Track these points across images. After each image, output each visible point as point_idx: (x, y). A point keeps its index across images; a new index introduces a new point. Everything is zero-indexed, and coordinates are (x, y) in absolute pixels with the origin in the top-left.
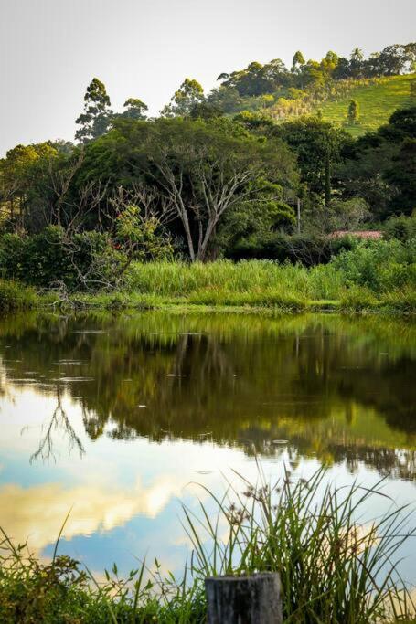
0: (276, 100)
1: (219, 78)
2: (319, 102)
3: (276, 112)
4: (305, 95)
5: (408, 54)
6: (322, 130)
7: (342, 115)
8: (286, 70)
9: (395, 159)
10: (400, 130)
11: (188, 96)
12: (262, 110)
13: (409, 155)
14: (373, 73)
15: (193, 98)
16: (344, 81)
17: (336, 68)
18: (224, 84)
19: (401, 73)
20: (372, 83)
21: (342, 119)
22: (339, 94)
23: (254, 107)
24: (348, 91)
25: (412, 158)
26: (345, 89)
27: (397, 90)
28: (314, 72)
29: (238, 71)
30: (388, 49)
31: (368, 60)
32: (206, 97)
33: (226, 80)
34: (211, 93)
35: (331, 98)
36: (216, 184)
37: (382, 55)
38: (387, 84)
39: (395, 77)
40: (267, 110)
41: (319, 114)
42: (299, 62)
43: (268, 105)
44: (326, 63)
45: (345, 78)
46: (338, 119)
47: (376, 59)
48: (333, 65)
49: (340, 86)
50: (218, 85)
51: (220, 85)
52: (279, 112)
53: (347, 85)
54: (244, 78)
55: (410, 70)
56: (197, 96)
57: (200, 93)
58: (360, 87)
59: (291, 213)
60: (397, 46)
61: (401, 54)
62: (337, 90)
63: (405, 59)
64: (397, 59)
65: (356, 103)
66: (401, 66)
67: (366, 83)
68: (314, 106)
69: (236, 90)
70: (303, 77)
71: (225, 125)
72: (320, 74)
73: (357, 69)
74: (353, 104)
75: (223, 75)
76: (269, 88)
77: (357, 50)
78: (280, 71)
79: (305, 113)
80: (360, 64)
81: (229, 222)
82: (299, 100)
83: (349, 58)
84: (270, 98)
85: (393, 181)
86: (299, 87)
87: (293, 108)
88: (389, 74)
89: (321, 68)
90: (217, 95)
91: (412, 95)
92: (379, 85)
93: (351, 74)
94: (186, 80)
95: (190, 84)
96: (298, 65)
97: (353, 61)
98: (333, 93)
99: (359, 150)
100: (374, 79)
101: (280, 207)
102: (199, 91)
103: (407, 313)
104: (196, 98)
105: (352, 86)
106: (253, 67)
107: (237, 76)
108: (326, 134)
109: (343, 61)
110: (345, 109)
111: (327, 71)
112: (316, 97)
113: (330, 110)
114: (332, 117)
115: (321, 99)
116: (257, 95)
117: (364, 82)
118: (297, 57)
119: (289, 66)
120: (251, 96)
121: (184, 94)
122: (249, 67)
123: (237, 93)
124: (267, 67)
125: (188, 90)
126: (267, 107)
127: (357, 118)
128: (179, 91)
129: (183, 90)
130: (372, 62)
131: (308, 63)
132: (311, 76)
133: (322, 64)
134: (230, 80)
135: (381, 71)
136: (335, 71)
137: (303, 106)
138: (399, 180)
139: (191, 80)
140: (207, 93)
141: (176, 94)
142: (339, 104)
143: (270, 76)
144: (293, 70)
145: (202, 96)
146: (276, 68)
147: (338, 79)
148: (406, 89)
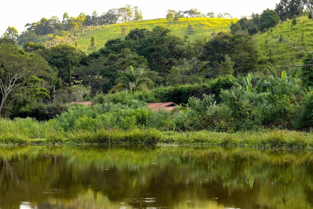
0: (54, 37)
1: (26, 26)
2: (76, 37)
3: (54, 43)
4: (69, 34)
5: (120, 13)
6: (70, 51)
7: (88, 44)
8: (59, 22)
9: (105, 65)
10: (110, 50)
11: (10, 35)
12: (47, 42)
13: (112, 62)
14: (103, 23)
15: (13, 36)
16: (89, 27)
17: (85, 20)
18: (28, 29)
19: (117, 22)
20: (102, 28)
21: (88, 46)
22: (86, 33)
23: (43, 40)
24: (90, 32)
25: (113, 64)
26: (89, 31)
27: (115, 31)
28: (73, 23)
29: (35, 22)
30: (110, 11)
31: (100, 16)
32: (19, 35)
33: (29, 27)
34: (22, 34)
35: (82, 35)
36: (6, 79)
37: (108, 14)
38: (110, 28)
39: (114, 25)
40: (50, 42)
41: (76, 44)
42: (66, 17)
43: (50, 39)
44: (80, 18)
45: (89, 25)
46: (86, 46)
47: (105, 16)
48: (83, 19)
49: (86, 29)
50: (25, 29)
51: (26, 30)
52: (56, 42)
53: (90, 29)
54: (38, 26)
55: (122, 21)
56: (15, 35)
57: (16, 34)
58: (97, 30)
59: (48, 93)
60: (115, 9)
61: (117, 13)
62: (86, 31)
63: (119, 15)
64: (115, 15)
65: (95, 38)
66: (117, 19)
67: (100, 28)
68: (73, 39)
69: (34, 32)
70: (68, 25)
71: (10, 48)
72: (76, 23)
73: (95, 21)
74: (93, 38)
75: (28, 25)
76: (51, 31)
77: (95, 11)
78: (57, 22)
79: (69, 43)
80: (97, 19)
81: (13, 99)
82: (66, 37)
83: (91, 16)
84: (51, 36)
85: (104, 76)
86: (66, 30)
87: (63, 40)
88: (111, 23)
89: (77, 20)
90: (24, 35)
91: (122, 33)
92: (106, 29)
93: (92, 23)
94: (9, 28)
95: (11, 29)
96: (66, 19)
97: (93, 17)
98: (83, 33)
99: (89, 61)
100: (103, 26)
101: (42, 90)
102: (16, 33)
103: (79, 144)
104: (14, 36)
105: (93, 29)
106: (43, 20)
107: (35, 25)
108: (72, 53)
109: (88, 17)
110: (89, 41)
111: (80, 22)
112: (75, 35)
113: (81, 42)
114: (83, 45)
115: (77, 36)
116: (45, 34)
117: (99, 27)
118: (65, 15)
119: (61, 20)
120: (42, 35)
121: (8, 34)
122: (41, 20)
123: (35, 33)
124: (50, 20)
125: (10, 32)
126: (50, 40)
127: (95, 45)
128: (6, 33)
129: (8, 32)
130: (103, 17)
131: (71, 18)
132: (72, 25)
133: (78, 18)
134: (32, 27)
135: (107, 22)
136: (84, 22)
137: (68, 40)
138: (107, 75)
139: (11, 27)
140: (19, 34)
141: (4, 34)
142: (86, 38)
143: (52, 25)
144: (63, 22)
145: (18, 35)
146: (55, 20)
147: (86, 26)
148: (119, 30)
